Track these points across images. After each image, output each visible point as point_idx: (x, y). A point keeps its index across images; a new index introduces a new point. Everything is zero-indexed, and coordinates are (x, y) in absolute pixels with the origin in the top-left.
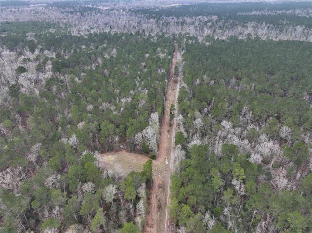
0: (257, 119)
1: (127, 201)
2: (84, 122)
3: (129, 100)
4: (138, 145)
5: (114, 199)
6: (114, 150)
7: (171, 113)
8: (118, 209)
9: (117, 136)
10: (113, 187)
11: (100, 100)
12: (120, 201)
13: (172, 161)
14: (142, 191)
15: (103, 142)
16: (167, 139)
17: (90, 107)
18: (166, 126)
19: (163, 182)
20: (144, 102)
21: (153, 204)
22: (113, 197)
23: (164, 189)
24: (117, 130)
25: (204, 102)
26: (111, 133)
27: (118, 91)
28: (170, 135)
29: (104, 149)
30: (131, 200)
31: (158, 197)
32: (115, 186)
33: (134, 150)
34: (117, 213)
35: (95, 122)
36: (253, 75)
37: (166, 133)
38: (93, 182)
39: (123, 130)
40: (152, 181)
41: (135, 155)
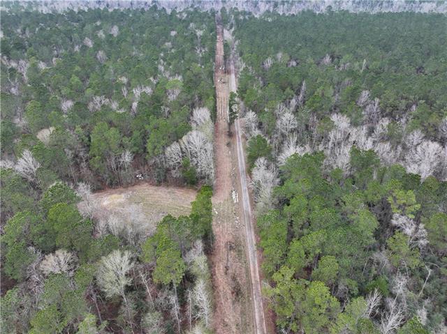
0: (388, 111)
1: (160, 286)
2: (52, 129)
3: (148, 90)
4: (174, 169)
5: (127, 286)
6: (124, 182)
7: (231, 110)
8: (141, 310)
9: (128, 153)
10: (122, 255)
11: (89, 92)
12: (144, 289)
13: (246, 196)
14: (198, 259)
15: (97, 166)
16: (229, 157)
17: (67, 105)
18: (223, 135)
19: (236, 238)
20: (177, 92)
21: (221, 288)
22: (124, 282)
23: (240, 251)
24: (126, 140)
25: (288, 90)
26: (114, 146)
27: (124, 80)
28: (233, 150)
29: (102, 182)
30: (171, 284)
31: (230, 271)
32: (127, 254)
33: (165, 180)
34: (137, 319)
35: (78, 129)
36: (359, 51)
37: (224, 147)
38: (71, 248)
39: (139, 140)
40: (213, 238)
41: (169, 190)
